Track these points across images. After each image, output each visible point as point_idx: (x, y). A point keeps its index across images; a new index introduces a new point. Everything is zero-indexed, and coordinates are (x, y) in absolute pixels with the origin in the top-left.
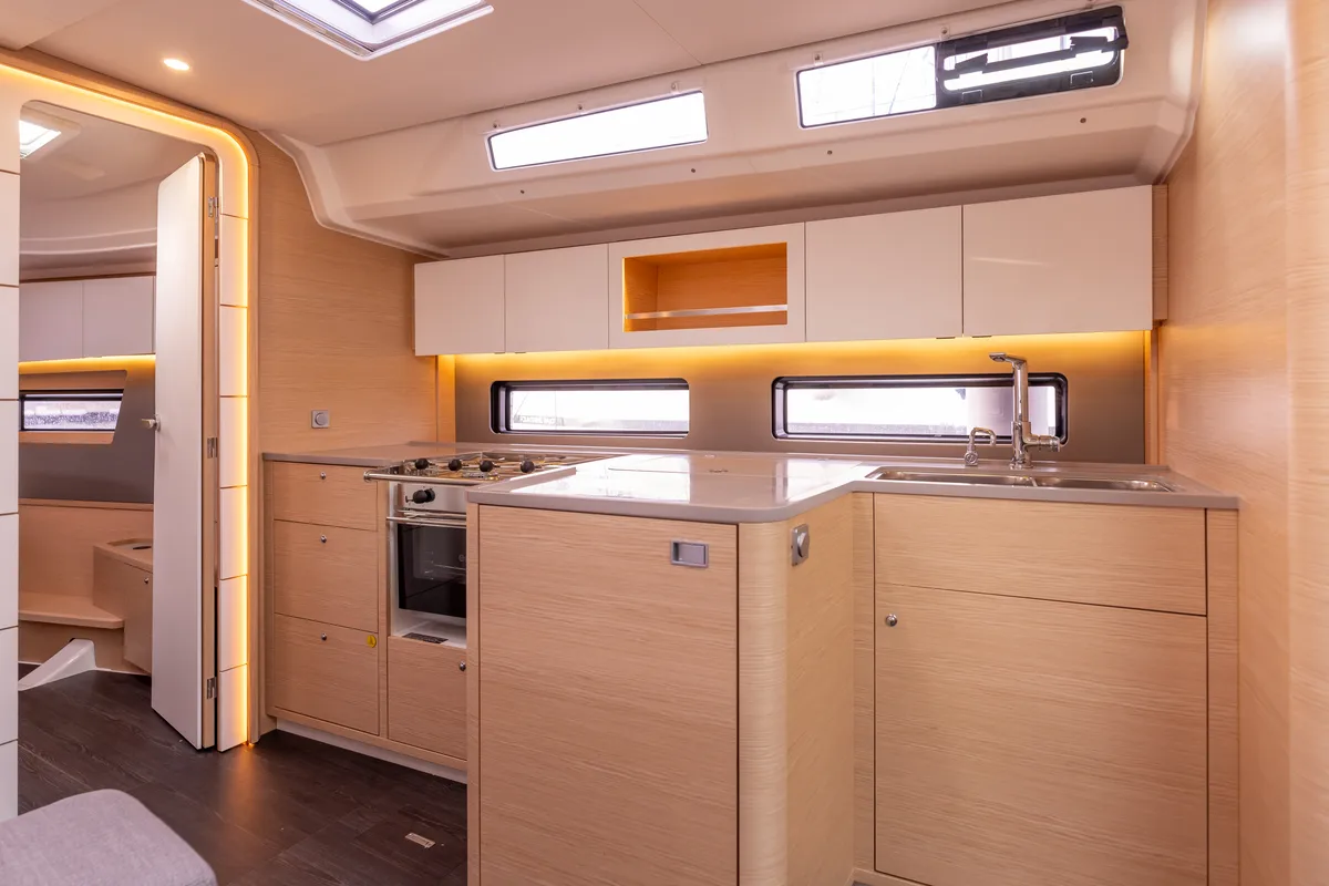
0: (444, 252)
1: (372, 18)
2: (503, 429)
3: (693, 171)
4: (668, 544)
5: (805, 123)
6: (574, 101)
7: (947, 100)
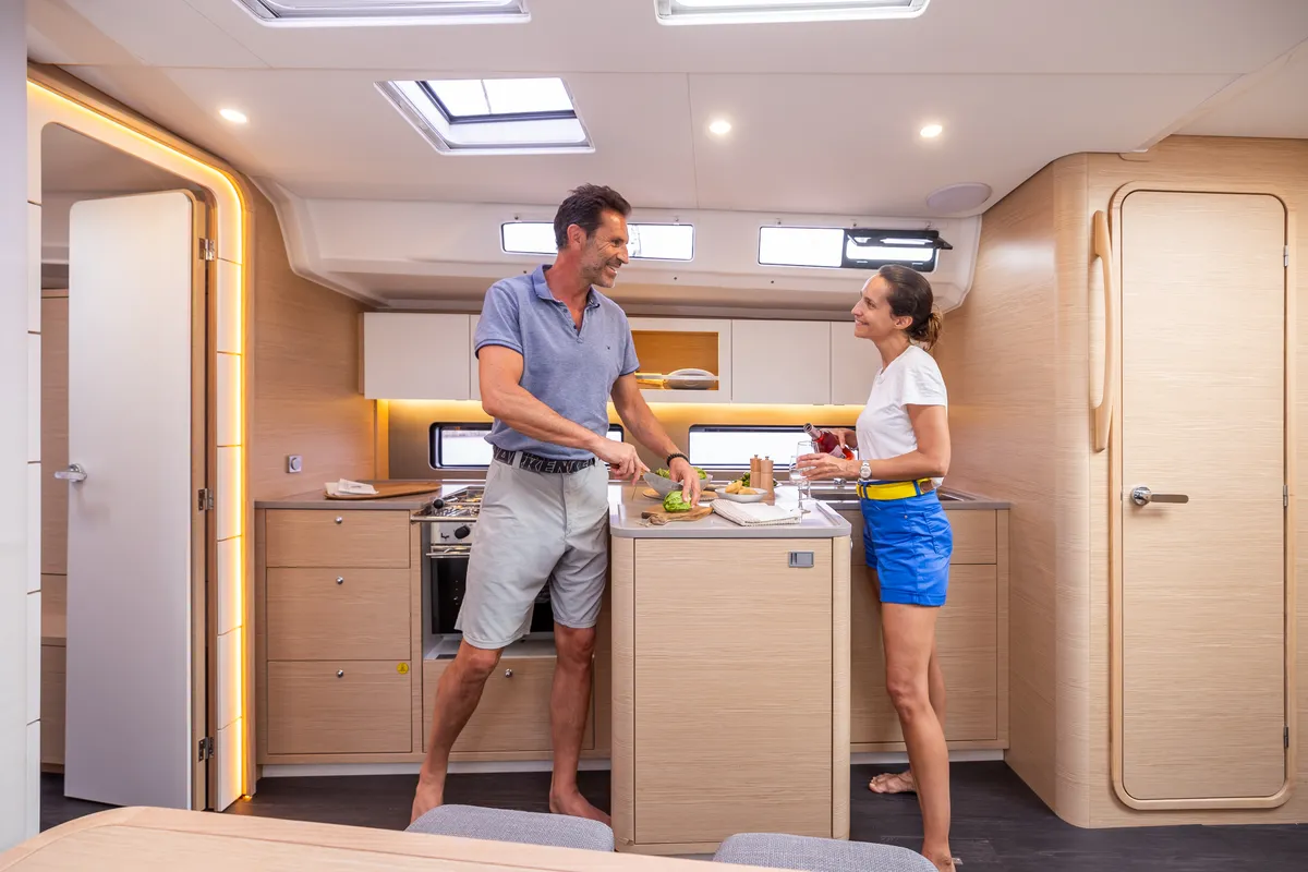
1: (452, 120)
2: (438, 465)
3: (676, 279)
5: (760, 261)
7: (845, 264)
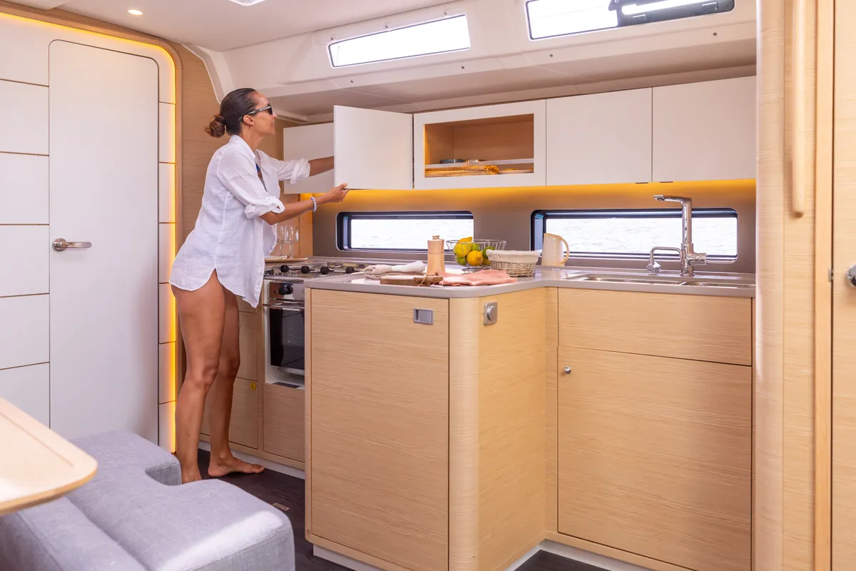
0: (304, 118)
2: (346, 247)
3: (463, 68)
4: (413, 311)
5: (533, 37)
6: (383, 22)
7: (625, 22)
